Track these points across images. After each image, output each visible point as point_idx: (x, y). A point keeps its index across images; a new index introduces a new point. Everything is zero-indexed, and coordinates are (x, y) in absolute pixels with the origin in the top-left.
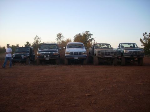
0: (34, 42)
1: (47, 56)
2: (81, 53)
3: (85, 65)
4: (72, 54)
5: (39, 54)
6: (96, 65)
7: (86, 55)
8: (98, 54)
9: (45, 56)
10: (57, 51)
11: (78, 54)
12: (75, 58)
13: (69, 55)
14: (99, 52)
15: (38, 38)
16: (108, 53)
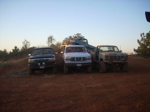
0: (23, 46)
1: (41, 64)
2: (84, 59)
3: (89, 73)
4: (74, 60)
5: (31, 61)
6: (103, 72)
7: (90, 61)
8: (106, 59)
9: (39, 64)
10: (53, 57)
11: (80, 60)
12: (78, 65)
13: (70, 61)
14: (107, 56)
15: (27, 42)
16: (117, 58)
